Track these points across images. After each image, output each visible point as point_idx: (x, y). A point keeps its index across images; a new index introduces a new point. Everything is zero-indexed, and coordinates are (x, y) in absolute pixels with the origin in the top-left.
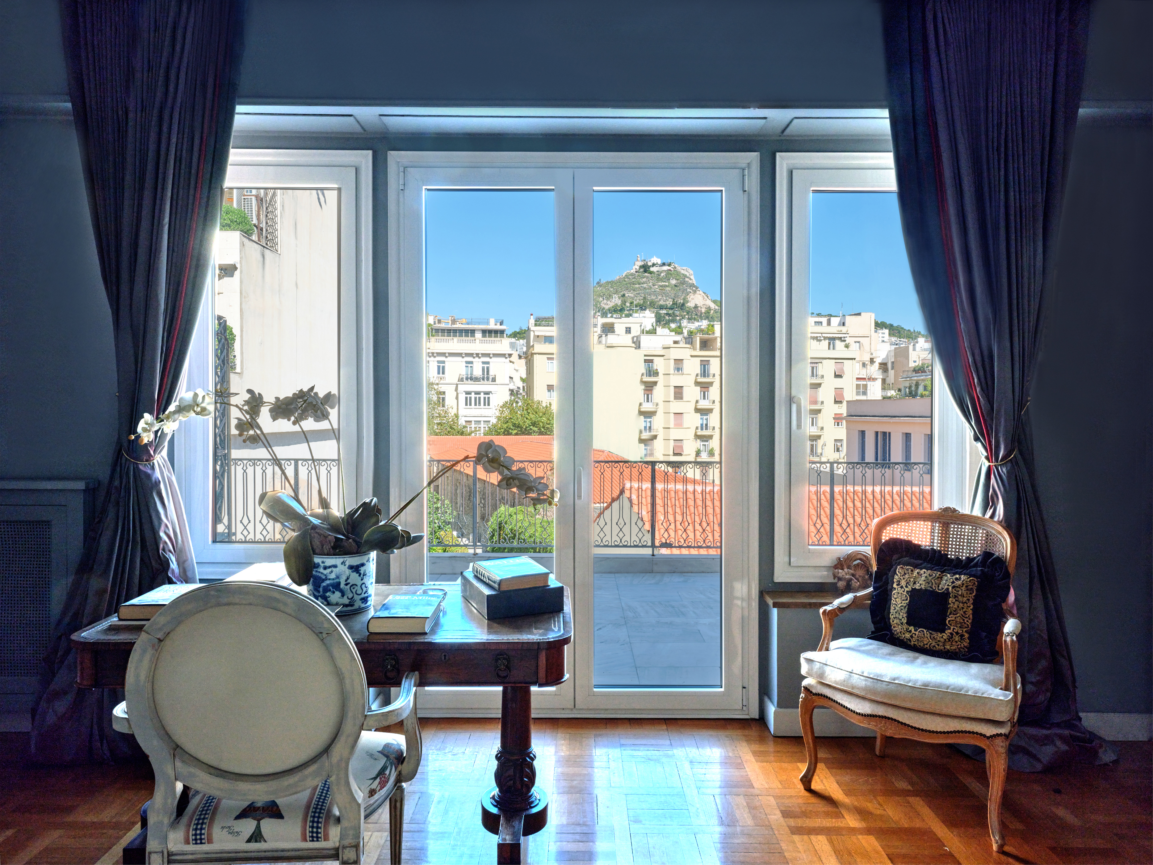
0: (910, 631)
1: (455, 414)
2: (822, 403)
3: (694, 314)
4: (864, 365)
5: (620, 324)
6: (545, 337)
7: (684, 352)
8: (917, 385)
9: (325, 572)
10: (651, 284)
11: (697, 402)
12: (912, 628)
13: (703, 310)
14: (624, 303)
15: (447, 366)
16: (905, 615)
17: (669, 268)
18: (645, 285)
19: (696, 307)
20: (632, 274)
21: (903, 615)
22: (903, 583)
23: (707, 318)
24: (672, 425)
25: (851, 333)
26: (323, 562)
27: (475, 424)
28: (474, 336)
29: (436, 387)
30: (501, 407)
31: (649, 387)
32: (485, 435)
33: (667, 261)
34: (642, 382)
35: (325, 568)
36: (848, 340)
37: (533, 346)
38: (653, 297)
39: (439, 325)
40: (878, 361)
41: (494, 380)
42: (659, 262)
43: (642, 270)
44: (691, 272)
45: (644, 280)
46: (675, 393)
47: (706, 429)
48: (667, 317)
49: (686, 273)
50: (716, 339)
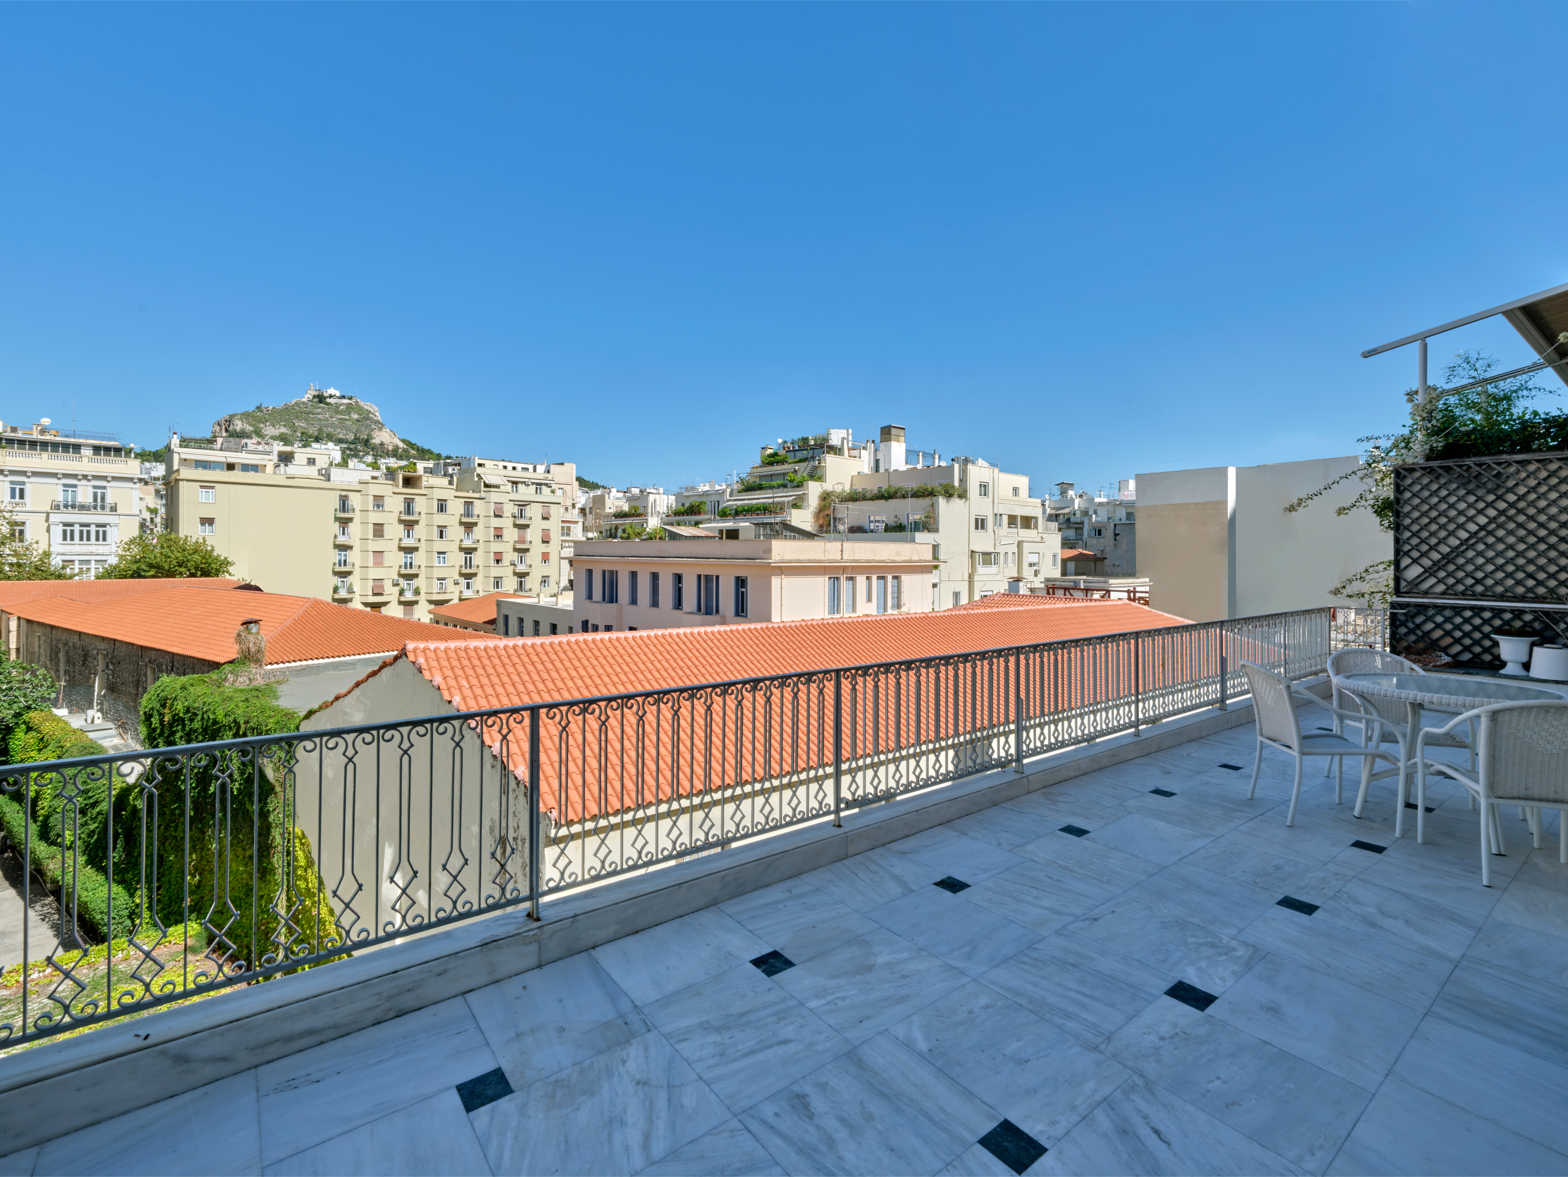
1: (45, 552)
2: (531, 542)
3: (381, 451)
4: (567, 509)
5: (301, 455)
6: (196, 461)
7: (385, 489)
8: (616, 528)
10: (328, 415)
11: (400, 540)
13: (390, 448)
14: (293, 431)
15: (28, 489)
17: (350, 401)
18: (320, 416)
19: (382, 444)
20: (303, 403)
23: (396, 455)
24: (371, 564)
25: (556, 480)
27: (80, 564)
28: (80, 453)
29: (7, 515)
30: (126, 544)
31: (344, 522)
32: (97, 577)
33: (348, 394)
34: (337, 519)
36: (554, 486)
37: (178, 470)
38: (332, 430)
39: (13, 434)
40: (579, 506)
41: (114, 509)
42: (338, 393)
43: (316, 400)
44: (376, 409)
45: (319, 410)
46: (374, 530)
47: (411, 567)
48: (348, 452)
49: (370, 409)
50: (420, 477)
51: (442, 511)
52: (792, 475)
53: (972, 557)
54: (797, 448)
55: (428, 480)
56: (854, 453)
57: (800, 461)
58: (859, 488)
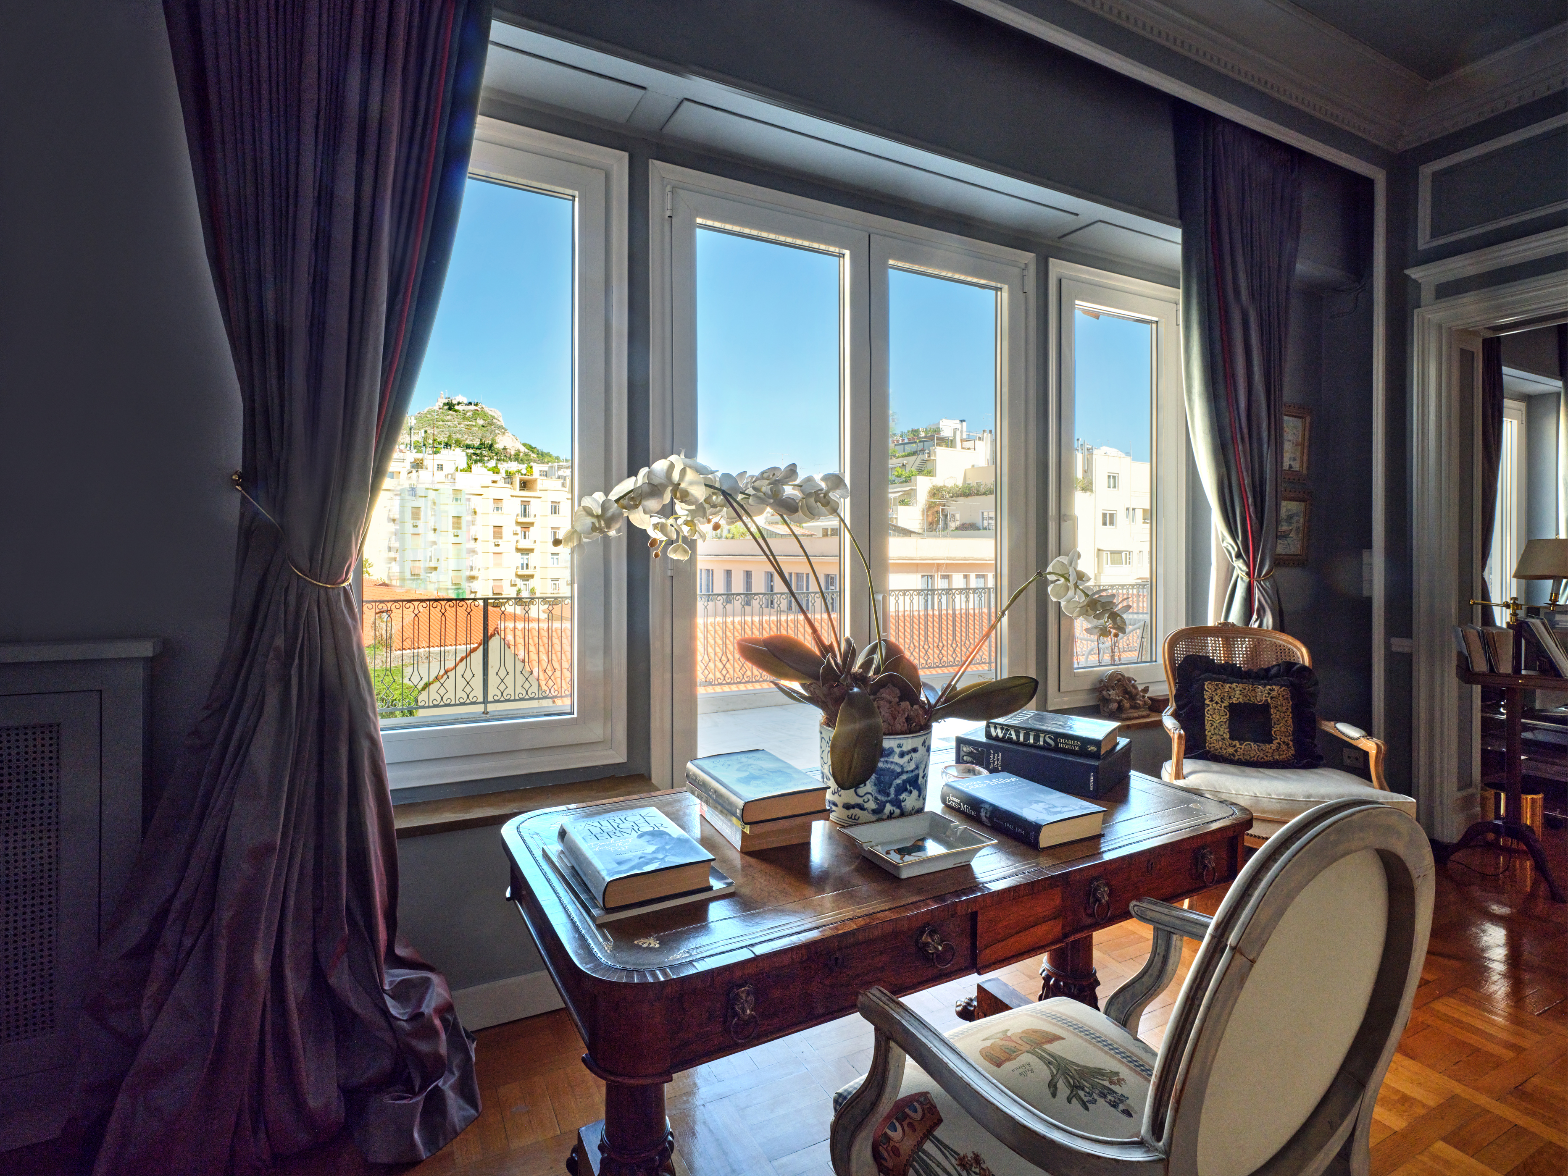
0: (1235, 746)
3: (503, 456)
5: (430, 460)
7: (504, 492)
9: (901, 761)
10: (456, 423)
11: (518, 541)
12: (1237, 743)
13: (512, 452)
14: (425, 439)
16: (1226, 731)
17: (476, 408)
18: (449, 423)
19: (505, 449)
20: (434, 411)
21: (1225, 731)
22: (1217, 698)
23: (517, 460)
26: (900, 746)
33: (474, 401)
35: (902, 755)
38: (459, 437)
42: (466, 401)
43: (446, 407)
44: (500, 414)
45: (449, 417)
46: (494, 531)
47: (527, 568)
48: (474, 457)
49: (493, 414)
50: (536, 480)
51: (555, 513)
52: (900, 470)
53: (1098, 556)
54: (906, 441)
55: (542, 483)
56: (967, 444)
57: (909, 455)
58: (973, 482)
